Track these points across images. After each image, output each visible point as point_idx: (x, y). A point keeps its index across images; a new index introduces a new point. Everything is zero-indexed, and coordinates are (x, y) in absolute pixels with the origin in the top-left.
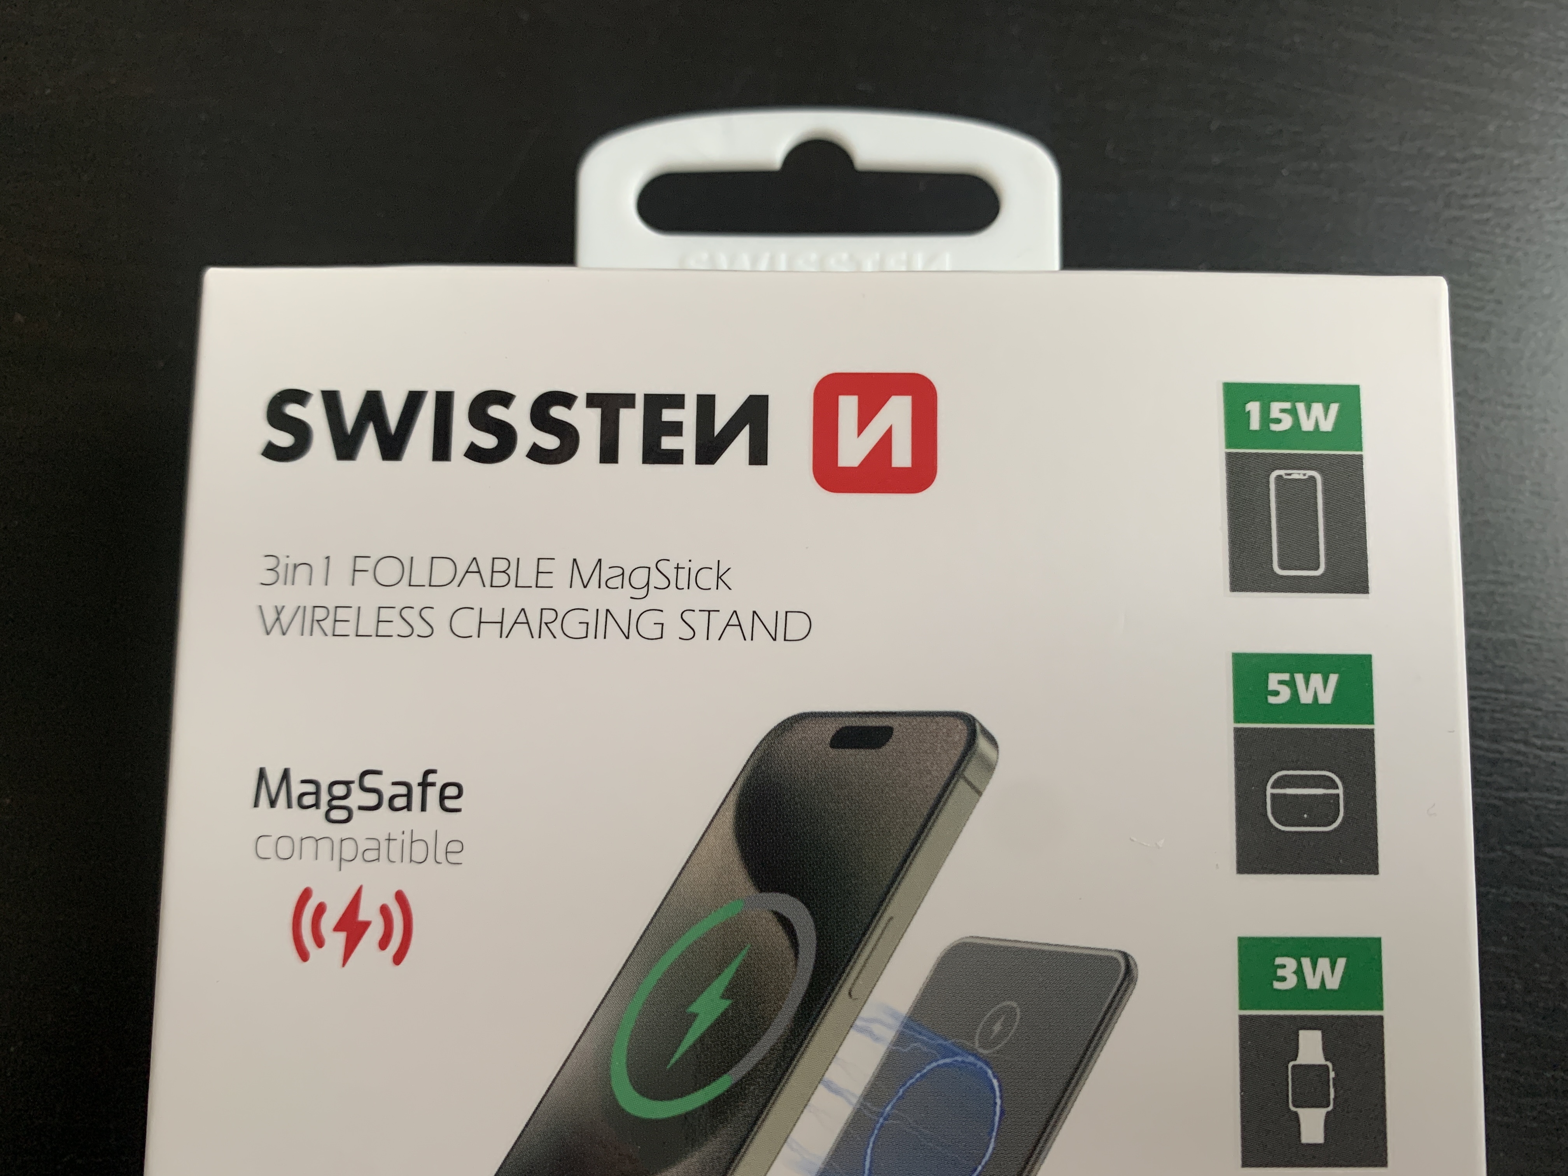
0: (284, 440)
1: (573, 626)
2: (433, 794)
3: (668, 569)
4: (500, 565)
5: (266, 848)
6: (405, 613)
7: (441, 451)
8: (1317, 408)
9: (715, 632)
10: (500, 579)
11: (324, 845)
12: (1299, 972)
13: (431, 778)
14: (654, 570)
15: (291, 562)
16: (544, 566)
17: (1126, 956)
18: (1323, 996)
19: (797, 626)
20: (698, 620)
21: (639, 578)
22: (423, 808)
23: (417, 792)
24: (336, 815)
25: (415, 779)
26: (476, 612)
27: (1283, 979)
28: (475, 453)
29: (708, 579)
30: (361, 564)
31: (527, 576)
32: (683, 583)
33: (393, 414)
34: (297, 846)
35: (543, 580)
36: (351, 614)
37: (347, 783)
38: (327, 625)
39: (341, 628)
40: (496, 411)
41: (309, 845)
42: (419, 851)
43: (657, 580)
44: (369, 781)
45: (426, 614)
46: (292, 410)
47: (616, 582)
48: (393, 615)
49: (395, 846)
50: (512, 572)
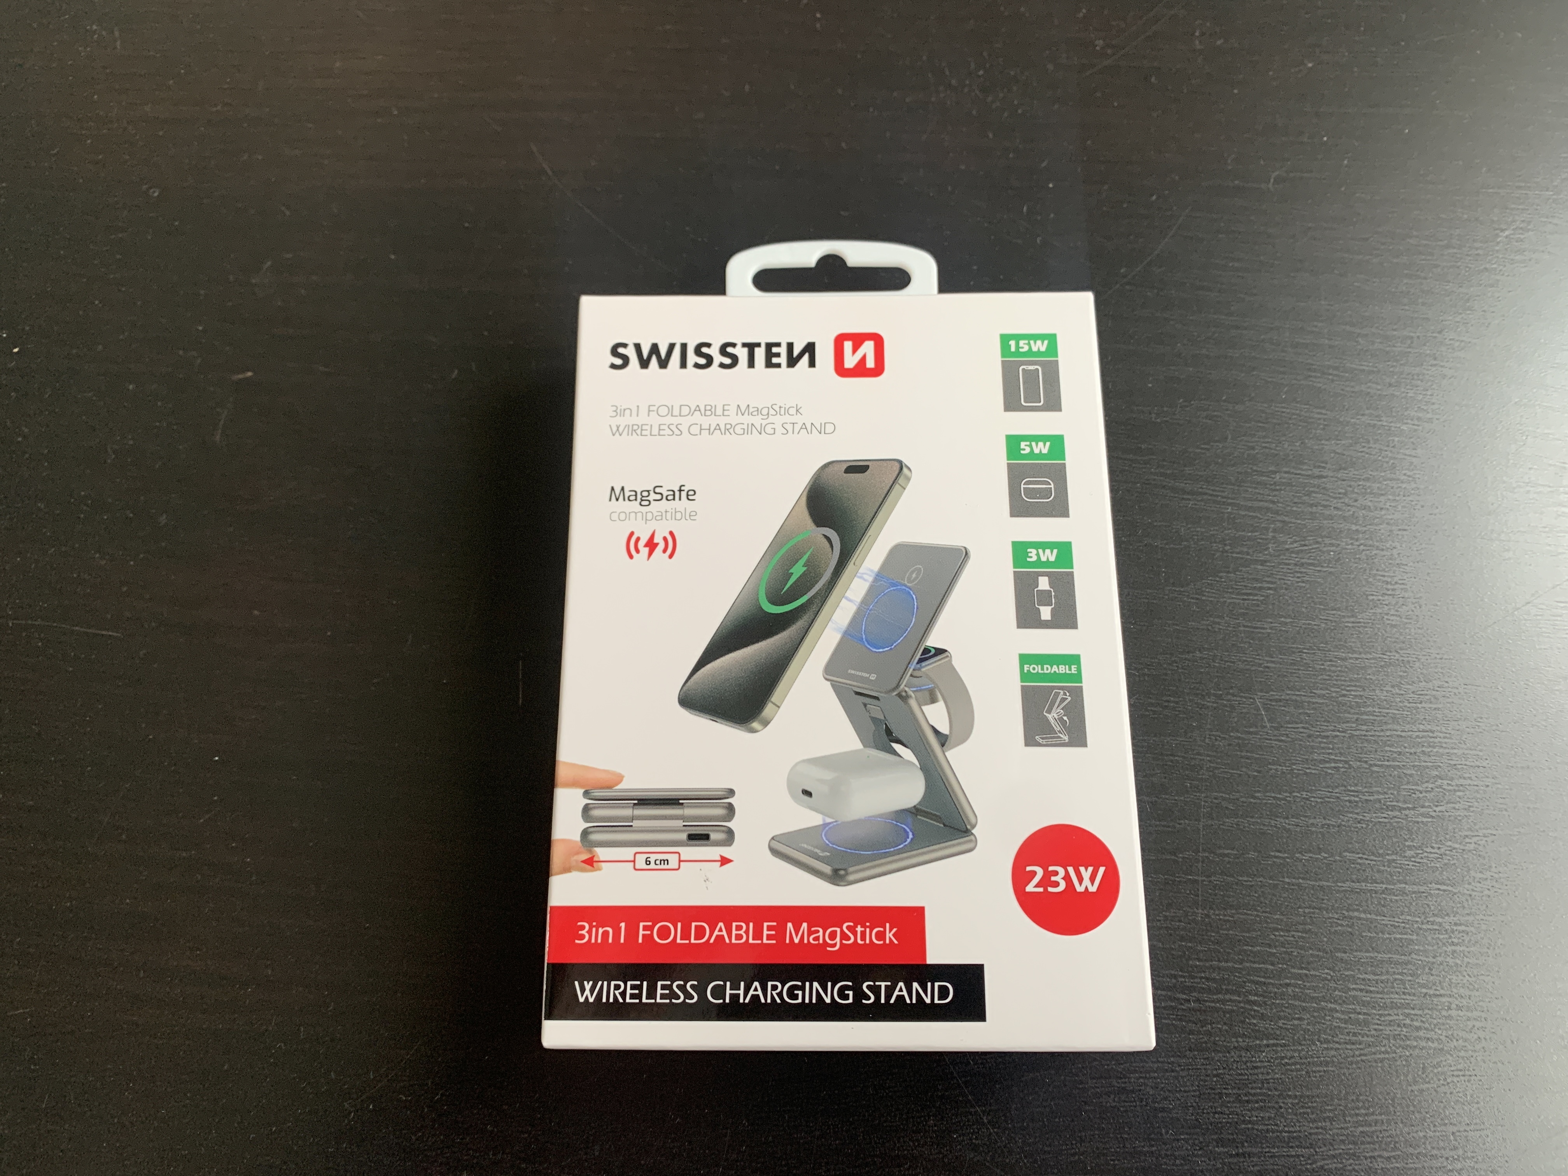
0: (619, 362)
1: (738, 430)
2: (684, 494)
3: (776, 408)
4: (708, 408)
5: (614, 517)
6: (671, 426)
7: (683, 365)
8: (1039, 342)
9: (796, 431)
10: (708, 413)
11: (639, 515)
12: (1038, 555)
13: (683, 488)
14: (771, 409)
15: (623, 408)
16: (726, 408)
17: (965, 548)
18: (1048, 563)
19: (830, 428)
20: (789, 427)
21: (765, 412)
22: (680, 499)
23: (677, 494)
24: (644, 503)
25: (676, 489)
26: (699, 426)
27: (1031, 557)
28: (697, 366)
29: (793, 411)
30: (652, 408)
31: (719, 411)
32: (782, 413)
33: (663, 353)
34: (628, 516)
35: (726, 413)
36: (648, 427)
37: (648, 491)
38: (639, 432)
39: (644, 433)
40: (705, 350)
41: (633, 515)
42: (679, 516)
43: (772, 412)
44: (657, 490)
45: (679, 427)
46: (621, 350)
47: (755, 413)
48: (665, 427)
49: (669, 515)
50: (713, 410)
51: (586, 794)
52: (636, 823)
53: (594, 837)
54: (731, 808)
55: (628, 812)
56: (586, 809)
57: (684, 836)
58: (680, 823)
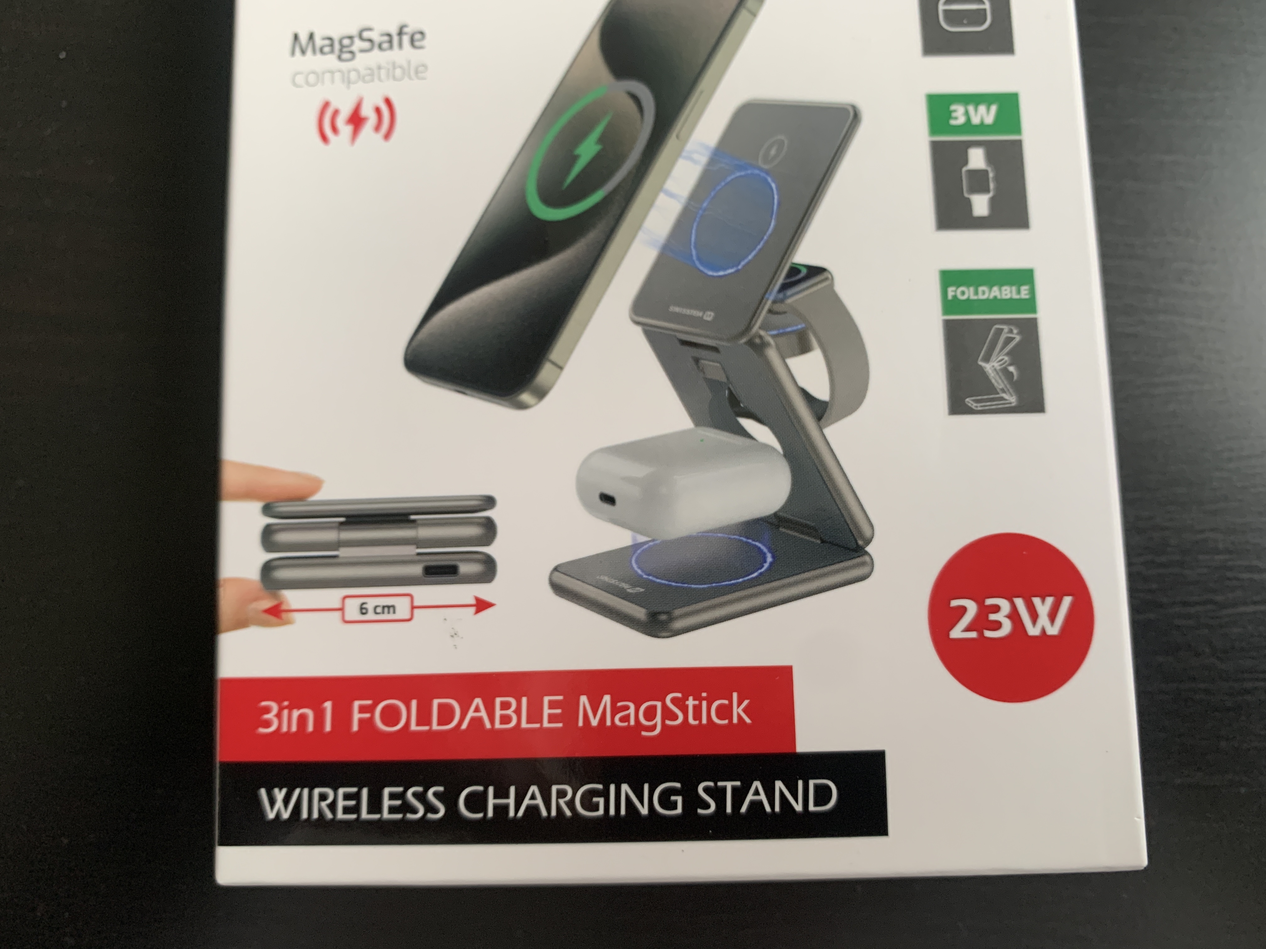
2: (406, 39)
5: (300, 79)
11: (338, 76)
12: (967, 113)
13: (404, 30)
17: (854, 108)
18: (982, 128)
22: (400, 47)
23: (396, 39)
24: (346, 56)
25: (394, 31)
27: (956, 118)
34: (319, 77)
37: (351, 38)
41: (328, 76)
42: (398, 72)
44: (366, 34)
49: (383, 72)
51: (267, 510)
52: (344, 553)
53: (282, 574)
54: (490, 528)
55: (330, 536)
56: (267, 534)
57: (417, 570)
58: (411, 551)
